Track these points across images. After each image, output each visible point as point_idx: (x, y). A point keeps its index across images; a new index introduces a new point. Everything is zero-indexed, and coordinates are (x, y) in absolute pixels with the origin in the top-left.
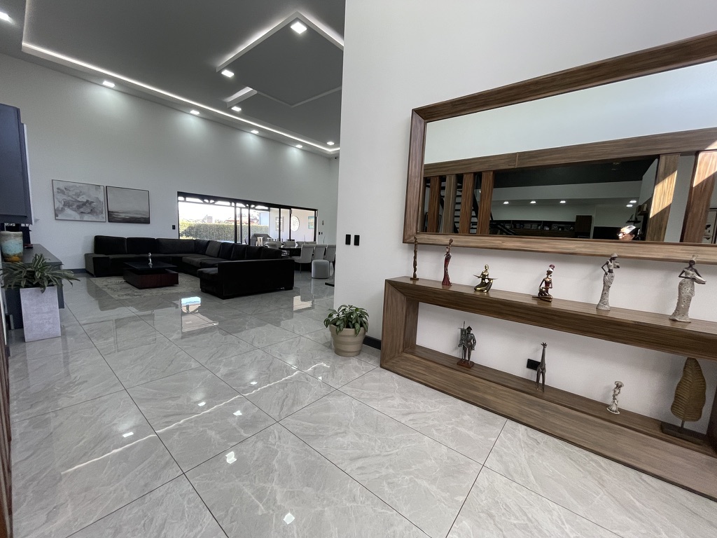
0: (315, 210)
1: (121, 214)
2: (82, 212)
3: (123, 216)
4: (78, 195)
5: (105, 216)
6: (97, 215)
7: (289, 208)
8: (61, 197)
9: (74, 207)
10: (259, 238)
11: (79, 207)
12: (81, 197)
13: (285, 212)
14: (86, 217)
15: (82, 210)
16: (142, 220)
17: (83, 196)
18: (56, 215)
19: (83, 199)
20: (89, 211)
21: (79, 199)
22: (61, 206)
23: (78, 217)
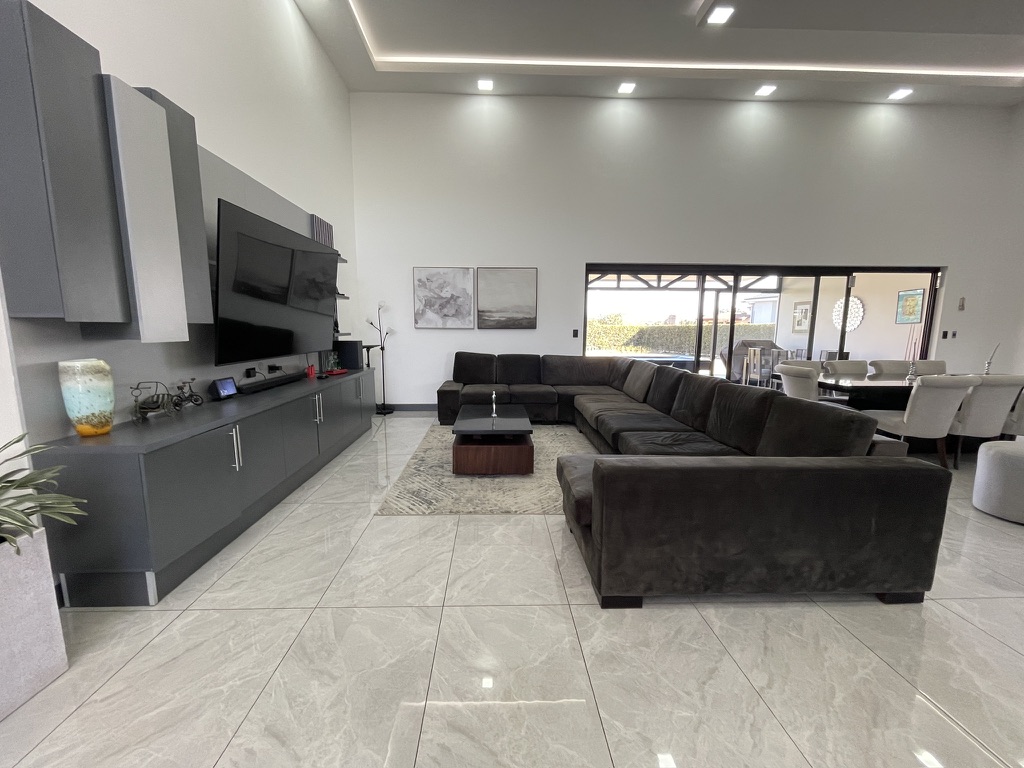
0: (934, 271)
1: (494, 315)
2: (445, 315)
3: (497, 316)
4: (441, 287)
5: (472, 319)
6: (463, 318)
7: (847, 271)
8: (422, 293)
9: (436, 306)
10: (751, 349)
11: (442, 306)
12: (444, 291)
13: (832, 284)
14: (450, 323)
15: (445, 311)
16: (525, 323)
17: (448, 288)
18: (416, 322)
19: (446, 293)
20: (453, 312)
21: (443, 295)
22: (422, 308)
23: (440, 323)
